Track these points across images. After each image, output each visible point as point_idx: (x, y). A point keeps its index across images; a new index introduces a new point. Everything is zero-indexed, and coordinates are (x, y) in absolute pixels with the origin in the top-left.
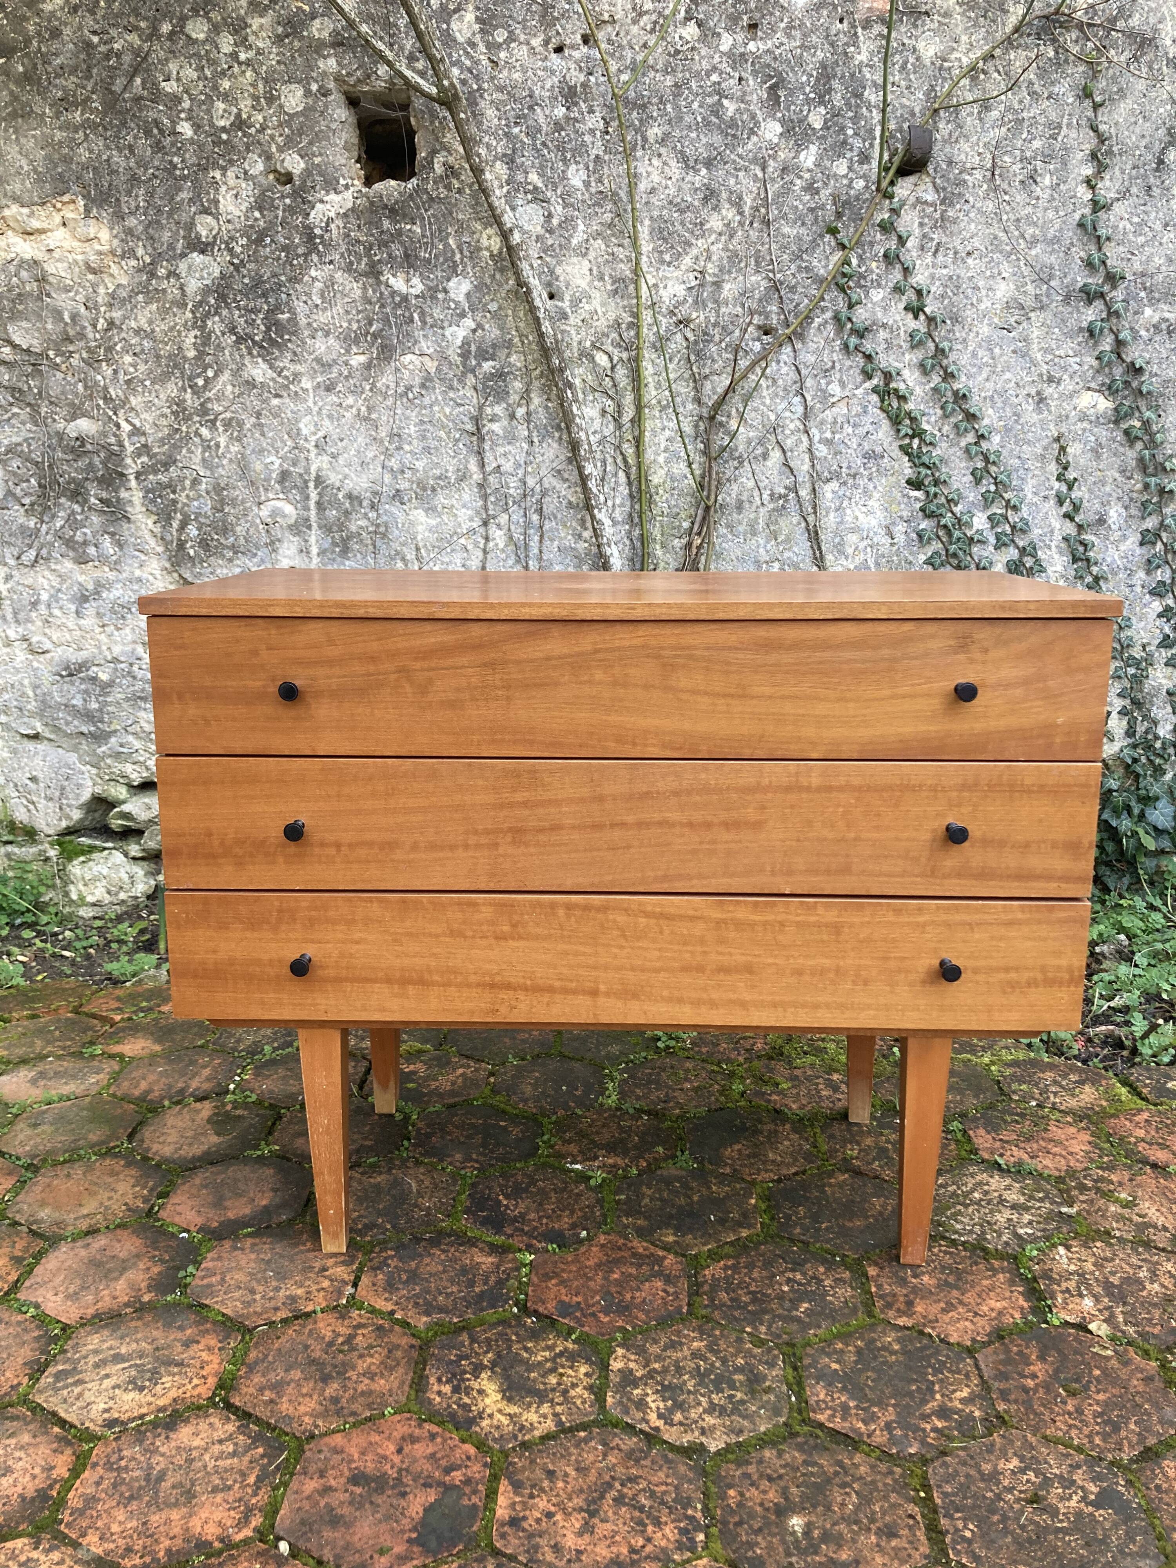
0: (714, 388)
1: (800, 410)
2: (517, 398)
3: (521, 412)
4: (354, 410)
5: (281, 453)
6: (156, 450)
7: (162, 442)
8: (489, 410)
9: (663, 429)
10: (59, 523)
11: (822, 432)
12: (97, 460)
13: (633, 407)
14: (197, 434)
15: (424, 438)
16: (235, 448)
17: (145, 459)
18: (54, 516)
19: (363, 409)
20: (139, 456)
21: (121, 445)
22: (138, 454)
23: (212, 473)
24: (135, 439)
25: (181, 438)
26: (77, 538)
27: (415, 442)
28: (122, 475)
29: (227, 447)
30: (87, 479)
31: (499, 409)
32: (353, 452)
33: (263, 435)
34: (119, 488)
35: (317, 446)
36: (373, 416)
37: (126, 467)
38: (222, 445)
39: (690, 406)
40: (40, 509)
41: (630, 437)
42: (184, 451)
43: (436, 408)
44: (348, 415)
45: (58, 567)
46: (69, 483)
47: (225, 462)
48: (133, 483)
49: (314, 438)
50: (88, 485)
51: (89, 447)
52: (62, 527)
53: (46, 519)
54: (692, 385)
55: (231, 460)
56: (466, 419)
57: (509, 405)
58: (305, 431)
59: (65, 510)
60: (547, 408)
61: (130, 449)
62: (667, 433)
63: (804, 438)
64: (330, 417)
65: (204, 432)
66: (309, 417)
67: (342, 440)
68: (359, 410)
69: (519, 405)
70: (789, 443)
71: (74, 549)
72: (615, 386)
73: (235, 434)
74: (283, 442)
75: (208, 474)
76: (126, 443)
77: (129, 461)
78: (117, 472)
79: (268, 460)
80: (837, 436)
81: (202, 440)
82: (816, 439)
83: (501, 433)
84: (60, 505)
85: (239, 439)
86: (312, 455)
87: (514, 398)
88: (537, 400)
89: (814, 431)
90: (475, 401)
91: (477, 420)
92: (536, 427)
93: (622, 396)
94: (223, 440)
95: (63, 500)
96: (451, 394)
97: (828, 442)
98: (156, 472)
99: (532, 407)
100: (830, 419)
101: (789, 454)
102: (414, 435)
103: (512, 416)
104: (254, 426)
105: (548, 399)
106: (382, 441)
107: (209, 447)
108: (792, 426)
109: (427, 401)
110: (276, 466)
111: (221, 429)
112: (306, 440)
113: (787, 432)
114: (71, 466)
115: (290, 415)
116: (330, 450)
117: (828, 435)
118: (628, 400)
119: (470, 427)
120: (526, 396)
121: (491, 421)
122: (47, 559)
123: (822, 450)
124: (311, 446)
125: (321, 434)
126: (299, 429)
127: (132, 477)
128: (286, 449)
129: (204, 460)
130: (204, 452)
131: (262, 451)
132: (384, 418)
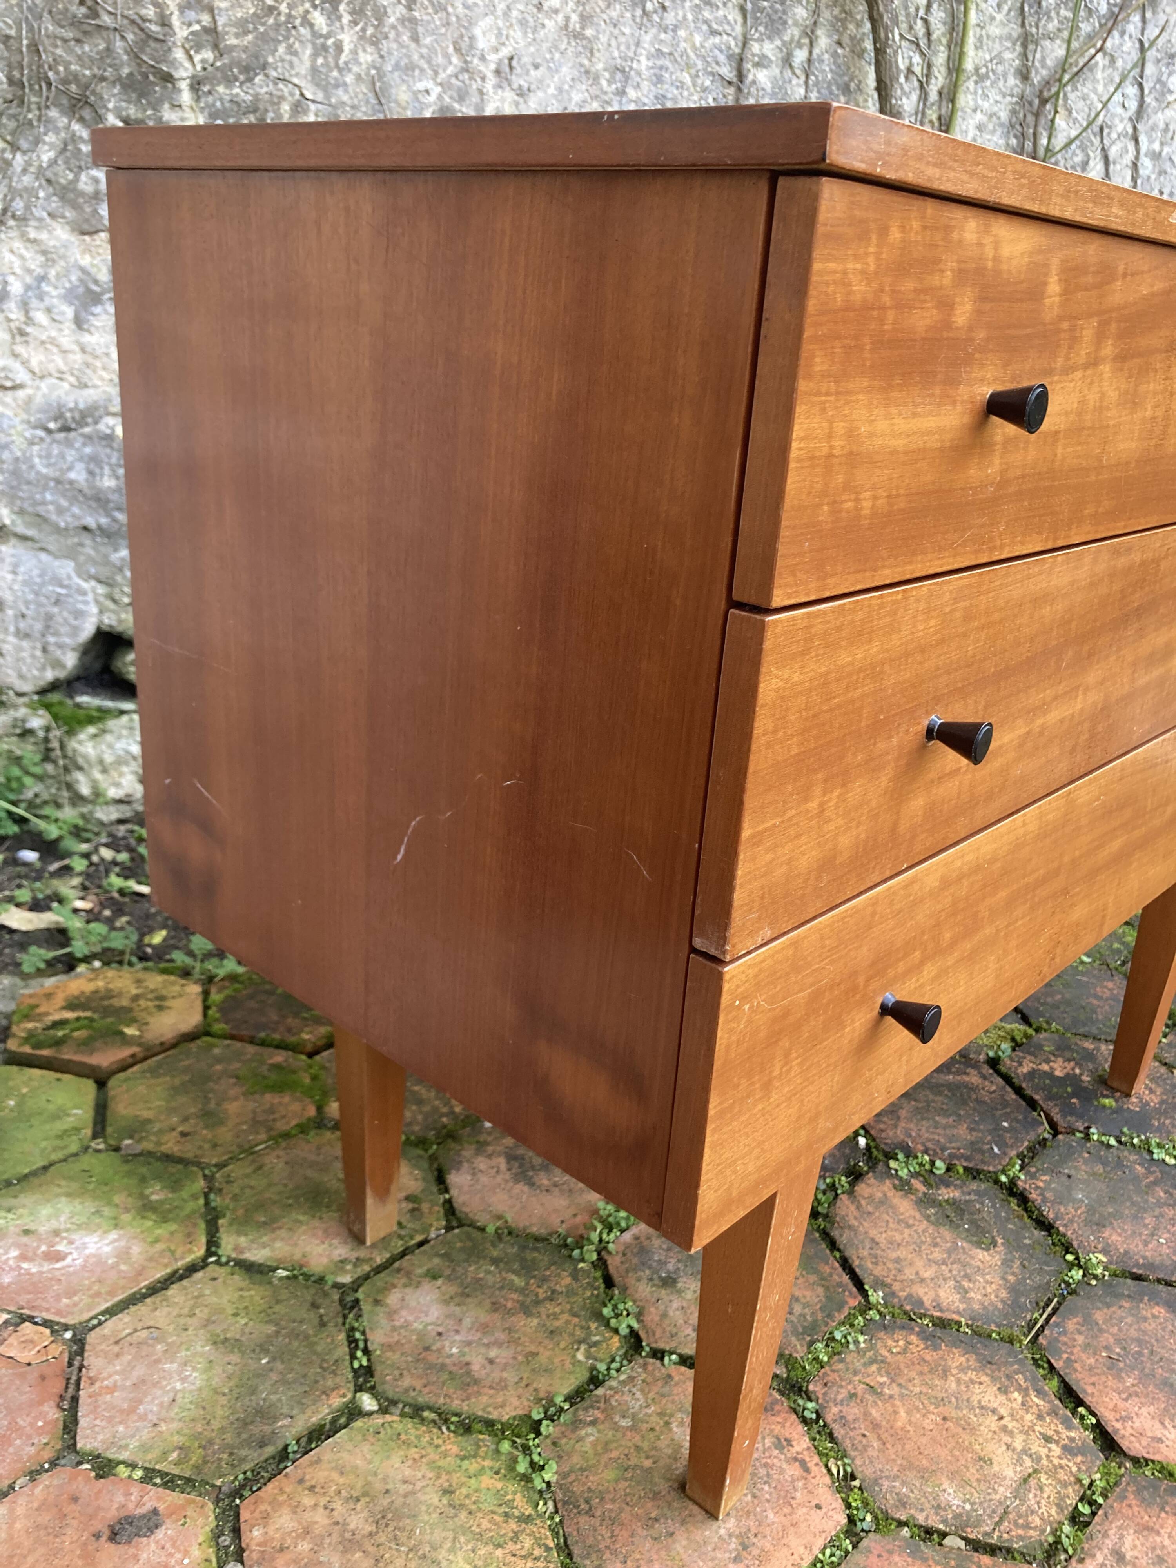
0: (1043, 60)
1: (1133, 105)
2: (796, 33)
3: (800, 56)
4: (560, 18)
5: (442, 76)
6: (232, 41)
7: (243, 28)
8: (755, 48)
9: (975, 111)
10: (46, 155)
11: (1151, 141)
12: (119, 44)
13: (943, 70)
14: (307, 22)
15: (659, 80)
16: (367, 57)
17: (208, 55)
18: (37, 141)
19: (574, 18)
20: (198, 48)
21: (165, 23)
22: (195, 43)
23: (328, 96)
24: (192, 15)
25: (278, 25)
26: (81, 186)
27: (645, 85)
28: (168, 78)
29: (354, 52)
30: (103, 79)
31: (770, 49)
32: (552, 90)
33: (416, 39)
34: (160, 101)
35: (498, 72)
36: (589, 32)
37: (173, 63)
38: (347, 48)
39: (1012, 81)
40: (12, 124)
41: (934, 117)
42: (281, 49)
43: (682, 33)
44: (550, 24)
45: (44, 236)
46: (65, 82)
47: (349, 79)
48: (186, 97)
49: (493, 57)
50: (102, 88)
51: (107, 20)
52: (53, 162)
53: (24, 144)
54: (1018, 48)
55: (358, 77)
56: (722, 58)
57: (784, 43)
58: (482, 43)
59: (57, 131)
60: (835, 55)
61: (182, 33)
62: (979, 117)
63: (1131, 147)
64: (523, 23)
65: (319, 19)
66: (489, 20)
67: (536, 67)
68: (567, 19)
69: (800, 46)
70: (1113, 152)
71: (75, 206)
72: (929, 34)
73: (370, 31)
74: (447, 56)
75: (320, 97)
76: (176, 21)
77: (179, 54)
78: (158, 72)
79: (420, 86)
80: (1166, 149)
81: (315, 34)
82: (1144, 148)
83: (768, 86)
84: (49, 121)
85: (375, 42)
86: (489, 86)
87: (792, 32)
88: (824, 41)
89: (1142, 138)
90: (739, 29)
91: (739, 62)
92: (816, 84)
93: (935, 53)
94: (348, 39)
95: (53, 113)
96: (707, 14)
97: (1156, 156)
98: (230, 81)
99: (816, 51)
100: (1162, 125)
101: (1111, 167)
102: (646, 74)
103: (787, 61)
104: (402, 20)
105: (839, 43)
106: (596, 78)
107: (325, 48)
108: (1120, 128)
109: (670, 18)
110: (432, 98)
111: (346, 19)
112: (483, 58)
113: (1114, 136)
114: (70, 51)
115: (461, 10)
116: (519, 81)
117: (1156, 146)
118: (940, 59)
119: (728, 72)
120: (810, 35)
121: (757, 65)
122: (23, 220)
123: (1147, 166)
124: (488, 70)
125: (505, 52)
126: (472, 38)
127: (184, 85)
128: (450, 70)
129: (314, 70)
130: (315, 55)
131: (410, 68)
132: (603, 39)
